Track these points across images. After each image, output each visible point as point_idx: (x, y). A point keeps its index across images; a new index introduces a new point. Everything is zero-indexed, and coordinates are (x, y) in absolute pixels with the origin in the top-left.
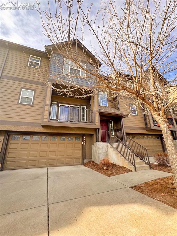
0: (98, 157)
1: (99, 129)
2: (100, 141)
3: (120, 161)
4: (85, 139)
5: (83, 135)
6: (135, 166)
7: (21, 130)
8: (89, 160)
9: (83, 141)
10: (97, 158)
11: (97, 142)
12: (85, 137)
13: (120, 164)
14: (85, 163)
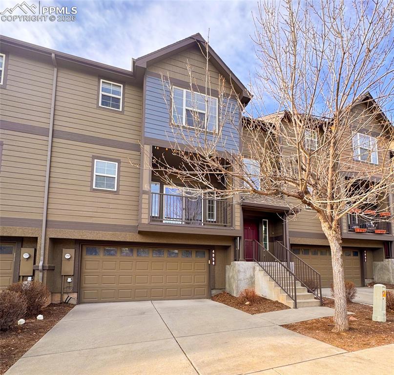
0: (237, 287)
1: (240, 237)
2: (240, 259)
3: (273, 294)
4: (213, 255)
5: (209, 248)
6: (295, 301)
7: (103, 239)
8: (220, 292)
9: (210, 258)
10: (234, 287)
11: (236, 260)
12: (213, 252)
13: (274, 298)
14: (213, 296)
